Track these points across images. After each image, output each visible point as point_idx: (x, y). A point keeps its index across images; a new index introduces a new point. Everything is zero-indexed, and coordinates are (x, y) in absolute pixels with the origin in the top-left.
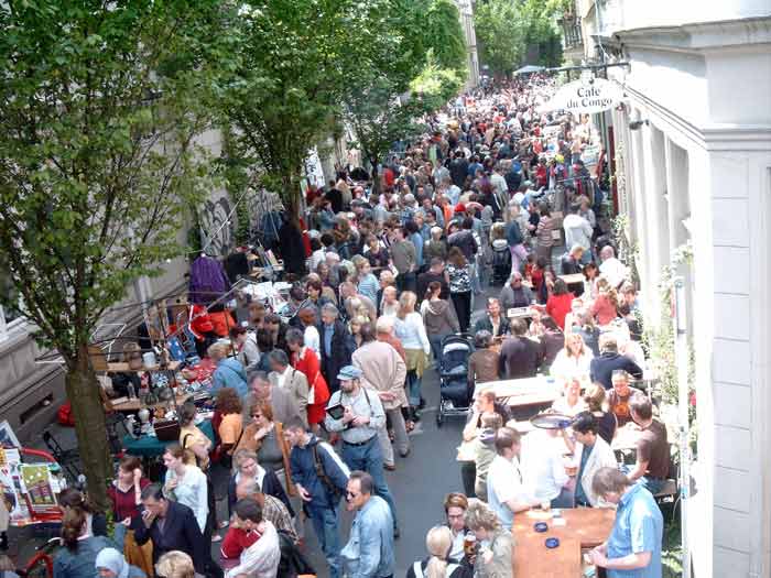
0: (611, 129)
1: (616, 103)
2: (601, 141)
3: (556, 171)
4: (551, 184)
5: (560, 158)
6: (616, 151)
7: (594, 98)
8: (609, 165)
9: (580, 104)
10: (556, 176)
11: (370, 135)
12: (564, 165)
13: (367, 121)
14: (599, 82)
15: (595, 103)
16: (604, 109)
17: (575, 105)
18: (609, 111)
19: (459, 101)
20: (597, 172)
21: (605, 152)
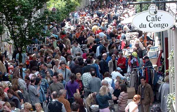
0: (167, 39)
1: (170, 26)
2: (160, 44)
3: (132, 61)
4: (129, 70)
5: (135, 54)
6: (169, 54)
7: (157, 22)
8: (165, 60)
9: (147, 26)
10: (132, 66)
11: (18, 36)
12: (137, 58)
13: (17, 27)
14: (160, 13)
15: (157, 26)
16: (163, 30)
17: (145, 26)
18: (166, 31)
19: (76, 14)
20: (157, 64)
21: (162, 51)
